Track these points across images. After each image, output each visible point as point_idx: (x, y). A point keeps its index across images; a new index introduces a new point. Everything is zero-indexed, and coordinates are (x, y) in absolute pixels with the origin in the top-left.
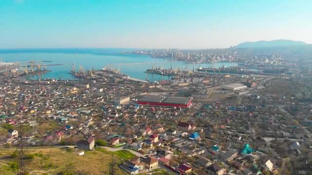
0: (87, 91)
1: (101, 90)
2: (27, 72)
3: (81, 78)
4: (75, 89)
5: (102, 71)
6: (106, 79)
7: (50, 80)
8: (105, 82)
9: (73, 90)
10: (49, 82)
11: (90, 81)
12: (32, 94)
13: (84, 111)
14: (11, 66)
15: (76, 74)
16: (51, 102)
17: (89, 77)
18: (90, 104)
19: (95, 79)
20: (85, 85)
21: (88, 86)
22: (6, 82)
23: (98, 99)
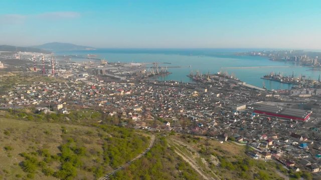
0: (206, 95)
1: (218, 95)
2: (154, 73)
3: (198, 82)
4: (196, 92)
5: (217, 75)
6: (221, 84)
7: (173, 82)
8: (221, 87)
9: (194, 94)
10: (172, 84)
11: (206, 85)
12: (163, 94)
13: (207, 113)
14: (139, 66)
15: (194, 78)
16: (179, 102)
17: (205, 81)
18: (211, 108)
19: (210, 84)
20: (203, 89)
21: (206, 90)
22: (140, 82)
23: (216, 103)
